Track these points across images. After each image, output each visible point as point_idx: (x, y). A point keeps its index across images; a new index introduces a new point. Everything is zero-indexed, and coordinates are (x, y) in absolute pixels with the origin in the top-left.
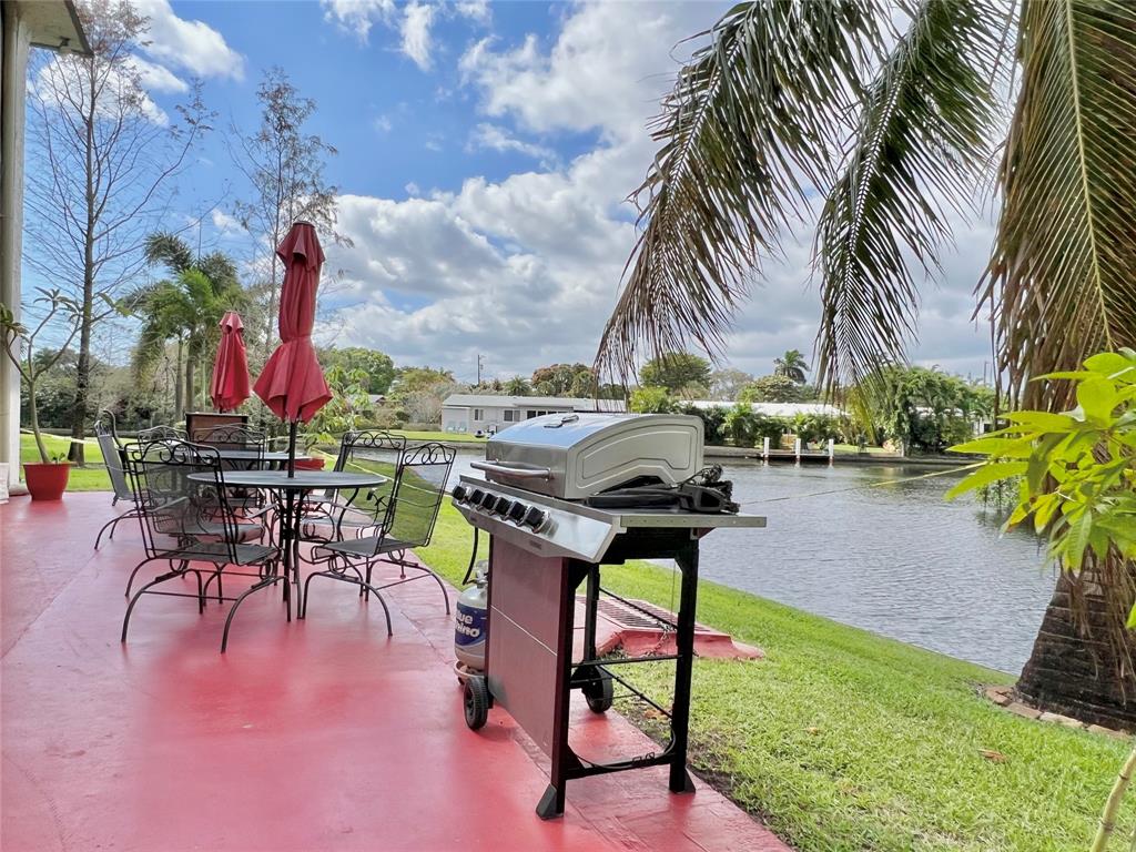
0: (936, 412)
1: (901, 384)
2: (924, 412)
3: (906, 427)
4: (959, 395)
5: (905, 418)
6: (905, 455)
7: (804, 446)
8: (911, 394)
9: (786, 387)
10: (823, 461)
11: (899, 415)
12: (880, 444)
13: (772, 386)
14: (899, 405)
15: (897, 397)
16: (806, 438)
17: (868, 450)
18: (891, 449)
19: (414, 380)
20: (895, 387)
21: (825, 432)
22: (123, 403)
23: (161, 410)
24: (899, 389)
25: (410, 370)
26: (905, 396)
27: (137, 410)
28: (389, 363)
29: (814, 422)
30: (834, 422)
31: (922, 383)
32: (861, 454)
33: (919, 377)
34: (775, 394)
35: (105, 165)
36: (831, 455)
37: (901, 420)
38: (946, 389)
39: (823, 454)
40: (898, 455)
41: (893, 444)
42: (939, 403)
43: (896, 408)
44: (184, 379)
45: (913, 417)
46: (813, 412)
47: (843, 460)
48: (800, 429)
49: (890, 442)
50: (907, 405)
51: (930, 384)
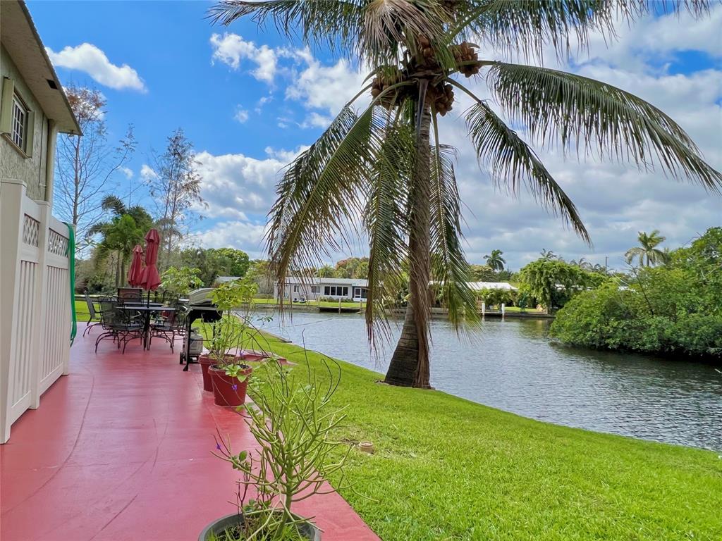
0: (567, 287)
1: (545, 271)
2: (559, 287)
3: (548, 297)
4: (580, 277)
5: (547, 291)
6: (548, 313)
7: (487, 307)
8: (551, 277)
9: (487, 272)
10: (499, 316)
11: (544, 289)
12: (535, 307)
13: (478, 272)
14: (544, 283)
15: (542, 278)
16: (489, 303)
17: (527, 310)
18: (540, 309)
19: (261, 268)
20: (542, 273)
21: (500, 299)
22: (86, 282)
23: (108, 286)
24: (544, 274)
25: (259, 262)
26: (547, 278)
27: (93, 285)
28: (246, 258)
29: (494, 293)
30: (506, 293)
31: (557, 270)
32: (522, 313)
33: (556, 267)
34: (480, 277)
35: (83, 168)
36: (503, 313)
37: (545, 292)
38: (572, 274)
39: (499, 312)
40: (544, 313)
41: (542, 307)
42: (568, 282)
43: (542, 285)
44: (120, 269)
45: (552, 291)
46: (493, 287)
47: (510, 316)
48: (485, 297)
49: (539, 305)
50: (549, 284)
51: (562, 271)
